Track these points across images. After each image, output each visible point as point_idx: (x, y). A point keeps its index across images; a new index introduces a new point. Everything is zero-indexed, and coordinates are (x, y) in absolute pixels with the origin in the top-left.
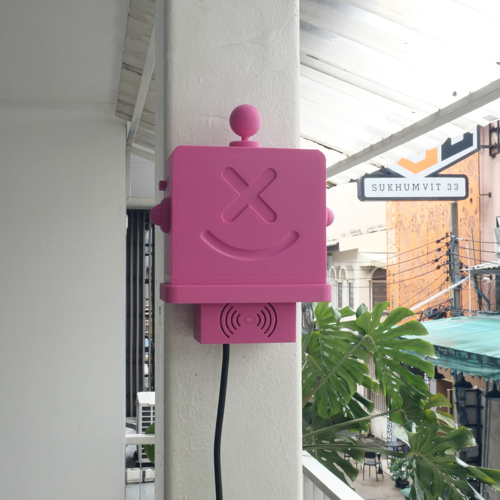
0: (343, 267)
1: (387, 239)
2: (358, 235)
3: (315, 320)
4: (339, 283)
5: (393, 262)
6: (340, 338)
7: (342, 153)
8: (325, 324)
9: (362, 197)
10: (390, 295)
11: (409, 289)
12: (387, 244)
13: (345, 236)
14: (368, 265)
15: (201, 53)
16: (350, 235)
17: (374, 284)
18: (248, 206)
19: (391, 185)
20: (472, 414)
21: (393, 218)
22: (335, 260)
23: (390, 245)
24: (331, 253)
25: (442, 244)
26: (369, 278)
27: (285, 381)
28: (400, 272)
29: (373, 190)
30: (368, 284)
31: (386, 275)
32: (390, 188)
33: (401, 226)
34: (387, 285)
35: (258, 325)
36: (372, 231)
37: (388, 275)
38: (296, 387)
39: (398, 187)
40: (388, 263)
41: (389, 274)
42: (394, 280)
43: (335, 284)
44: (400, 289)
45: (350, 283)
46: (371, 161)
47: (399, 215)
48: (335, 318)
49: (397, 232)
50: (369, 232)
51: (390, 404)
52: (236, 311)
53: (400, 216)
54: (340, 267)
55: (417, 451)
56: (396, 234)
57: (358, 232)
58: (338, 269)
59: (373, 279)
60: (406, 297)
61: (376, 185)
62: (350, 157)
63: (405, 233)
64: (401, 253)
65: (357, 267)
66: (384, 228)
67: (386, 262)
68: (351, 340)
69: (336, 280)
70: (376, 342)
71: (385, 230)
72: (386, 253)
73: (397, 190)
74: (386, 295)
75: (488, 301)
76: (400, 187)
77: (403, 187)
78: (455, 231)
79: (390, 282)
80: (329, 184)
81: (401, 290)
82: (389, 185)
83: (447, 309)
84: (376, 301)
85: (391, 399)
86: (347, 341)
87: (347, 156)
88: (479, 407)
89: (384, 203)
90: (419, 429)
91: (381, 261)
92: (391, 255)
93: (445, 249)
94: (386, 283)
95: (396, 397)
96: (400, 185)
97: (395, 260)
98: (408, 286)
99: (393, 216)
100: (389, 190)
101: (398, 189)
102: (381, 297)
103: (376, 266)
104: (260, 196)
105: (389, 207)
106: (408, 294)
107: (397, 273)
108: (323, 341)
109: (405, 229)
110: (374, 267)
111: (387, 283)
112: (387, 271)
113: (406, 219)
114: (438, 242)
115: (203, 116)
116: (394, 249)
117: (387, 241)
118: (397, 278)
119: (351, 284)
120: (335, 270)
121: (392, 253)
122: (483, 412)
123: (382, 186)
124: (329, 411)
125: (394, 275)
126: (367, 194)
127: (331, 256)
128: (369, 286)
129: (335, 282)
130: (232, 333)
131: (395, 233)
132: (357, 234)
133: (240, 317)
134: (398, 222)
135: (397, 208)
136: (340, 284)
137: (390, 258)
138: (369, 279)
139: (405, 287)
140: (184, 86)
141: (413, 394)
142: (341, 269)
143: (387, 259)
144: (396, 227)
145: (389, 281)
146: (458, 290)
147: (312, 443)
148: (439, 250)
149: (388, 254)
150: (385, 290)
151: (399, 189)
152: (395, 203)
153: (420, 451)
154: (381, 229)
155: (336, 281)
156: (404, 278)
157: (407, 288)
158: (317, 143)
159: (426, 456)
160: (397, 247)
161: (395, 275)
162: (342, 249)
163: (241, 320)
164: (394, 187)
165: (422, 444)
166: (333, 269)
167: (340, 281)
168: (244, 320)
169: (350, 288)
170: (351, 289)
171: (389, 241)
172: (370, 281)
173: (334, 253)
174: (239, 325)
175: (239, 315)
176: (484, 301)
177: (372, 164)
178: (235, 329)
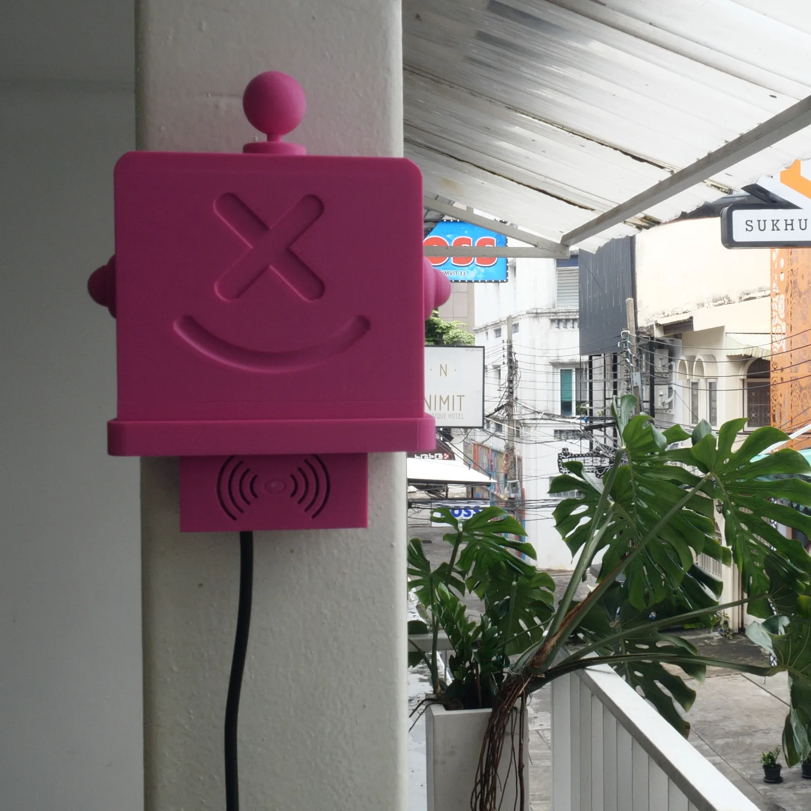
0: (699, 357)
1: (772, 310)
2: (725, 304)
3: (624, 447)
4: (693, 384)
5: (781, 347)
6: (665, 477)
7: (662, 167)
8: (640, 454)
9: (729, 241)
10: (775, 403)
11: (808, 394)
12: (770, 319)
13: (703, 305)
14: (740, 354)
16: (711, 304)
17: (749, 384)
18: (267, 267)
19: (778, 221)
21: (782, 277)
22: (686, 346)
23: (777, 320)
24: (681, 334)
26: (742, 374)
28: (793, 364)
29: (747, 230)
30: (739, 385)
31: (769, 369)
32: (775, 227)
33: (794, 289)
34: (771, 386)
35: (293, 495)
36: (748, 297)
37: (773, 370)
39: (789, 225)
40: (773, 350)
41: (775, 369)
42: (782, 379)
43: (685, 383)
44: (791, 393)
45: (710, 384)
46: (711, 181)
47: (792, 270)
48: (657, 445)
49: (788, 300)
50: (743, 299)
51: (749, 586)
52: (248, 470)
53: (793, 273)
54: (695, 357)
55: (787, 664)
56: (787, 301)
57: (725, 299)
58: (692, 359)
59: (748, 377)
60: (802, 406)
61: (751, 221)
62: (676, 174)
63: (801, 302)
64: (794, 332)
65: (722, 356)
66: (768, 293)
67: (770, 349)
68: (683, 482)
69: (688, 378)
70: (725, 484)
71: (769, 295)
72: (769, 334)
73: (786, 229)
74: (770, 403)
76: (792, 224)
77: (796, 224)
79: (775, 381)
80: (647, 221)
81: (793, 394)
82: (773, 221)
84: (753, 413)
85: (749, 578)
86: (678, 483)
87: (671, 173)
89: (767, 251)
90: (789, 628)
91: (761, 347)
92: (778, 337)
94: (769, 383)
95: (758, 575)
96: (792, 220)
97: (784, 345)
98: (805, 388)
99: (782, 273)
100: (773, 230)
101: (789, 227)
102: (762, 406)
103: (753, 356)
104: (291, 247)
105: (774, 258)
106: (805, 400)
107: (786, 367)
108: (637, 483)
109: (800, 295)
110: (751, 356)
111: (771, 383)
112: (771, 363)
113: (803, 277)
115: (209, 95)
116: (784, 328)
117: (772, 314)
118: (787, 375)
119: (713, 385)
120: (686, 362)
121: (780, 334)
123: (762, 223)
124: (647, 597)
125: (782, 369)
126: (738, 237)
127: (681, 338)
128: (742, 388)
129: (686, 381)
130: (242, 511)
131: (785, 300)
132: (723, 302)
133: (257, 480)
134: (790, 283)
135: (788, 259)
136: (695, 385)
137: (776, 342)
138: (742, 377)
139: (801, 389)
141: (784, 571)
142: (696, 360)
143: (772, 343)
144: (787, 291)
145: (774, 379)
147: (620, 648)
149: (773, 335)
150: (768, 394)
151: (791, 228)
152: (785, 251)
153: (793, 665)
154: (763, 294)
155: (689, 380)
156: (799, 375)
157: (804, 391)
158: (621, 151)
159: (803, 673)
160: (788, 325)
161: (784, 370)
162: (697, 326)
163: (259, 486)
164: (781, 225)
165: (795, 653)
166: (683, 361)
167: (694, 379)
168: (265, 486)
169: (710, 391)
170: (713, 393)
171: (774, 314)
172: (743, 380)
173: (686, 334)
174: (256, 496)
175: (256, 477)
177: (715, 186)
178: (248, 503)
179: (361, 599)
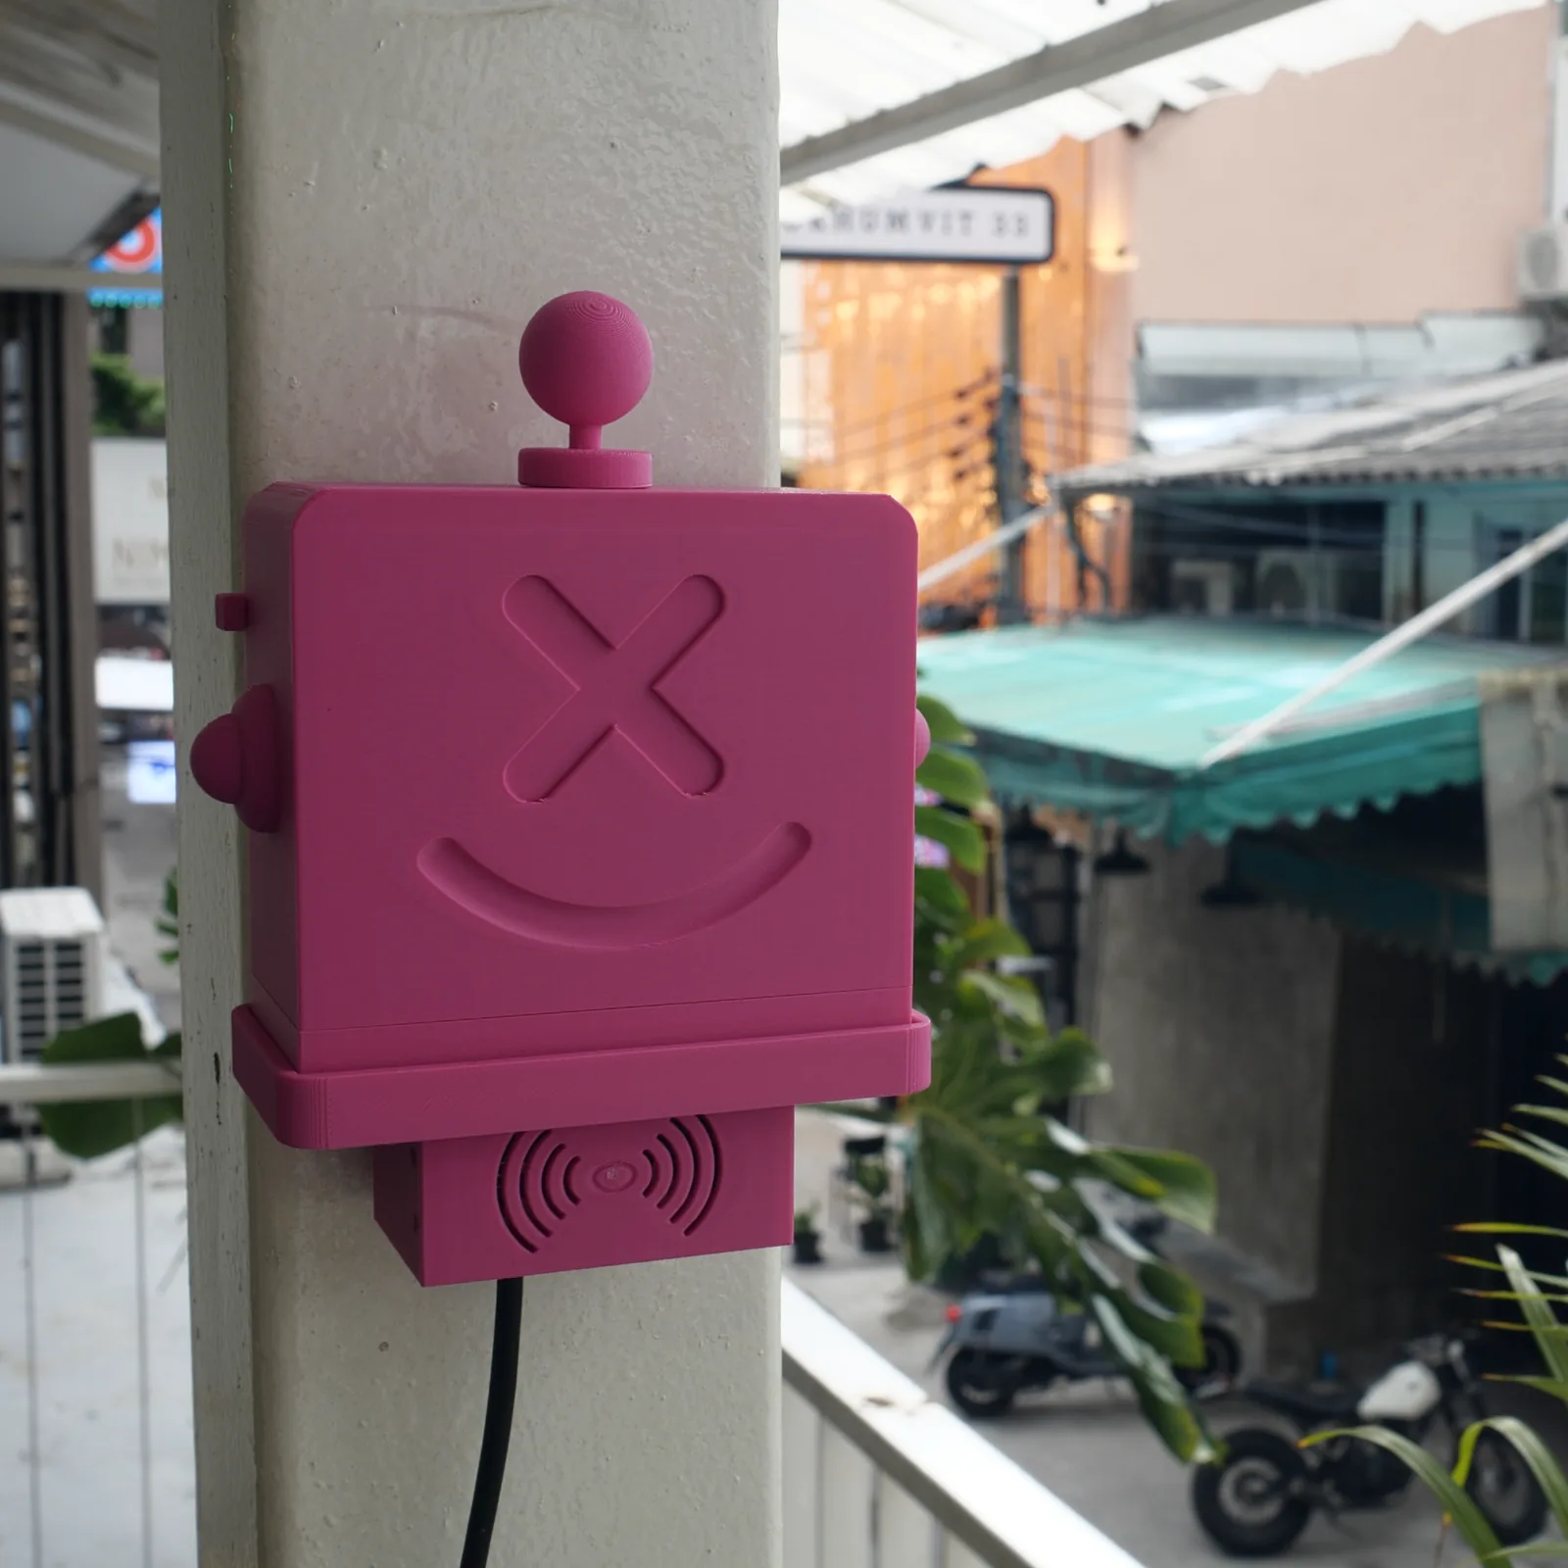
15: (382, 44)
18: (610, 728)
20: (1049, 917)
23: (814, 399)
25: (971, 405)
27: (722, 1335)
35: (647, 1193)
38: (762, 1352)
39: (844, 220)
49: (835, 361)
52: (561, 1147)
64: (847, 424)
71: (800, 350)
73: (838, 228)
75: (1105, 578)
76: (849, 219)
77: (856, 219)
78: (1013, 364)
83: (981, 605)
88: (1069, 897)
93: (982, 421)
97: (826, 449)
101: (844, 225)
104: (660, 688)
105: (812, 281)
114: (961, 395)
115: (397, 312)
116: (826, 413)
121: (818, 424)
122: (1083, 913)
130: (546, 1233)
131: (830, 362)
133: (578, 1166)
140: (313, 183)
146: (1017, 548)
148: (963, 421)
151: (847, 226)
152: (831, 268)
159: (957, 1117)
163: (582, 1181)
168: (595, 1180)
174: (575, 1200)
175: (575, 1160)
176: (1093, 582)
178: (560, 1215)
179: (702, 1344)
